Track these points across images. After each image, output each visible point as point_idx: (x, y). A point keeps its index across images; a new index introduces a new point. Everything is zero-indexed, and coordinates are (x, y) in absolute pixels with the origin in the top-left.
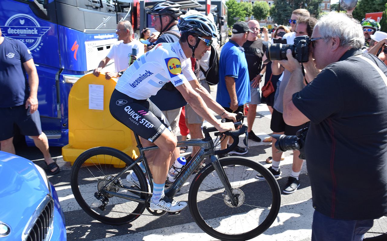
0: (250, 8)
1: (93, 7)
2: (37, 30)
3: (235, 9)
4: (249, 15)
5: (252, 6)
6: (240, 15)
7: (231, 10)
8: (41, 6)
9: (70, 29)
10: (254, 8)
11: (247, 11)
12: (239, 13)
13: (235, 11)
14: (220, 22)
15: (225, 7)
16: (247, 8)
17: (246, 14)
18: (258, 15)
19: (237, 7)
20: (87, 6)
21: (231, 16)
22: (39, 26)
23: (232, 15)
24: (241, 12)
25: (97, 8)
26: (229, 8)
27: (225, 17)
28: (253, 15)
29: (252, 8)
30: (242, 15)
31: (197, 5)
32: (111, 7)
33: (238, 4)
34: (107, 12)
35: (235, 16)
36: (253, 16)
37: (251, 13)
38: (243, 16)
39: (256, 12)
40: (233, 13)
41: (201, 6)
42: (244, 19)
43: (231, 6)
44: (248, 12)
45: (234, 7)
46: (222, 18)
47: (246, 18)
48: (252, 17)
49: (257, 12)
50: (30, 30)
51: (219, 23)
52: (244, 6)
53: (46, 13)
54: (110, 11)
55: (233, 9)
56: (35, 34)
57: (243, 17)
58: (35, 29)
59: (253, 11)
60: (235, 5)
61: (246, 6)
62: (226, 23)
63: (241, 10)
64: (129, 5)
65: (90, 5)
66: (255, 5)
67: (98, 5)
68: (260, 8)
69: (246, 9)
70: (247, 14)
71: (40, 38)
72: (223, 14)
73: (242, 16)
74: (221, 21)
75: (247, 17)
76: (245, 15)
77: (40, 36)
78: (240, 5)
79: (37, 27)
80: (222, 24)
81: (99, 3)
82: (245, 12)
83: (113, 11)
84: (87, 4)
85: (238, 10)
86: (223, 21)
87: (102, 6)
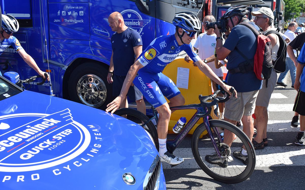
1: (182, 4)
2: (140, 22)
3: (291, 5)
6: (295, 11)
7: (287, 6)
8: (144, 4)
9: (164, 21)
12: (295, 9)
13: (291, 7)
14: (278, 17)
15: (283, 3)
16: (303, 4)
17: (301, 10)
19: (293, 3)
20: (178, 3)
22: (142, 19)
23: (288, 11)
24: (296, 8)
25: (185, 5)
26: (286, 5)
27: (283, 12)
30: (297, 11)
31: (261, 2)
32: (194, 4)
33: (294, 1)
34: (191, 8)
35: (290, 12)
40: (289, 9)
41: (264, 3)
42: (299, 14)
43: (288, 2)
45: (290, 4)
46: (281, 14)
47: (300, 13)
50: (135, 22)
52: (299, 3)
53: (148, 9)
54: (193, 7)
55: (289, 5)
56: (138, 25)
57: (299, 13)
58: (139, 21)
60: (291, 2)
61: (301, 2)
62: (283, 18)
63: (297, 6)
64: (202, 2)
65: (180, 2)
67: (186, 2)
69: (301, 5)
70: (302, 10)
71: (142, 29)
72: (281, 10)
73: (297, 12)
74: (280, 16)
75: (301, 12)
76: (300, 11)
77: (142, 27)
78: (296, 2)
79: (140, 20)
80: (281, 18)
81: (186, 1)
82: (300, 8)
83: (195, 8)
84: (178, 2)
85: (293, 6)
86: (281, 16)
87: (188, 4)
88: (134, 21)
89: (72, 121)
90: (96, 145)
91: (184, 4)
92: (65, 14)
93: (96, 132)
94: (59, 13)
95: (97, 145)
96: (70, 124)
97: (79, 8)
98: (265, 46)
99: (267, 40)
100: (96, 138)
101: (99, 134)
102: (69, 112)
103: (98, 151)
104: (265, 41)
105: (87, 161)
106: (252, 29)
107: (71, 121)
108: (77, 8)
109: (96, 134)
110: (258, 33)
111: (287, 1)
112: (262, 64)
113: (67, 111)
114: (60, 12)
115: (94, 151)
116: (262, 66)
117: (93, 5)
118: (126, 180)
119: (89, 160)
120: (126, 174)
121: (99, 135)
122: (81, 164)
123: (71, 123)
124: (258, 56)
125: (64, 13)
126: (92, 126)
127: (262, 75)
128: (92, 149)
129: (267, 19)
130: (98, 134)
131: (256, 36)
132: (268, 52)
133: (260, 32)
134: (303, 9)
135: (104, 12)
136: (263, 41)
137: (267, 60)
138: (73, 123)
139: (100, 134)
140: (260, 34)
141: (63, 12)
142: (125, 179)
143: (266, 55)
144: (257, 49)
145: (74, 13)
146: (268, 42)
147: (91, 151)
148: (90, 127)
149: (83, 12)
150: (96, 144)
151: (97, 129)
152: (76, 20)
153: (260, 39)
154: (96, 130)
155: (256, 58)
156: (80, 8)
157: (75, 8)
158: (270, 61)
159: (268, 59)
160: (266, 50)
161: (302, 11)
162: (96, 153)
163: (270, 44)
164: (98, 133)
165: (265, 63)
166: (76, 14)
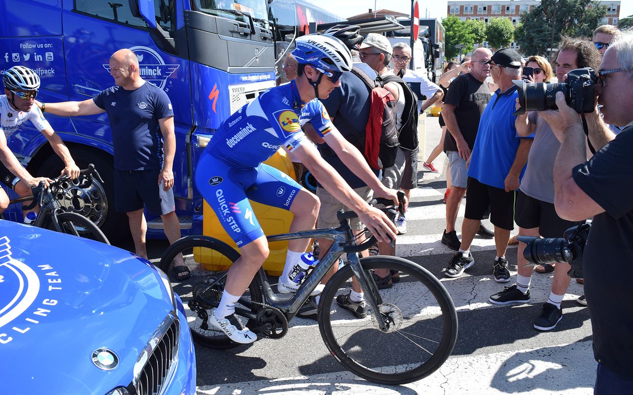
0: (482, 29)
1: (241, 33)
2: (160, 70)
3: (457, 31)
4: (480, 41)
5: (485, 25)
6: (466, 41)
7: (451, 33)
8: (166, 34)
9: (207, 66)
10: (488, 28)
11: (476, 34)
12: (464, 38)
13: (458, 34)
14: (434, 53)
15: (441, 28)
16: (478, 29)
17: (475, 40)
18: (494, 39)
19: (460, 28)
20: (232, 32)
21: (451, 44)
22: (163, 64)
23: (452, 41)
24: (467, 35)
25: (246, 35)
26: (448, 30)
27: (441, 44)
28: (487, 40)
29: (485, 29)
30: (468, 40)
31: (398, 26)
32: (267, 32)
33: (463, 24)
34: (261, 40)
35: (457, 43)
36: (487, 42)
37: (483, 38)
38: (471, 42)
39: (491, 36)
40: (455, 38)
41: (404, 28)
42: (471, 46)
43: (452, 26)
44: (478, 36)
45: (456, 29)
46: (437, 47)
47: (475, 45)
48: (485, 44)
49: (494, 35)
50: (151, 70)
51: (432, 54)
52: (472, 26)
53: (173, 44)
54: (265, 39)
55: (454, 31)
56: (158, 75)
57: (471, 44)
58: (158, 68)
59: (486, 33)
60: (457, 25)
61: (475, 26)
62: (443, 54)
63: (467, 32)
64: (293, 29)
65: (236, 30)
66: (489, 24)
67: (248, 30)
68: (498, 28)
69: (475, 31)
70: (477, 39)
71: (165, 81)
72: (439, 40)
73: (469, 42)
74: (435, 51)
75: (476, 43)
76: (473, 41)
77: (164, 78)
78: (466, 25)
79: (161, 65)
80: (437, 55)
81: (249, 28)
82: (474, 35)
83: (270, 39)
84: (232, 30)
85: (462, 32)
86: (438, 50)
87: (253, 32)
88: (150, 67)
89: (9, 260)
90: (47, 302)
91: (244, 33)
92: (18, 60)
93: (52, 278)
94: (7, 57)
95: (50, 300)
96: (3, 266)
97: (44, 46)
98: (385, 109)
99: (387, 97)
100: (50, 288)
101: (57, 280)
102: (6, 244)
103: (49, 311)
104: (384, 101)
105: (23, 332)
106: (362, 77)
107: (7, 259)
108: (41, 46)
109: (52, 280)
110: (372, 84)
111: (450, 25)
112: (379, 142)
113: (5, 241)
114: (7, 55)
115: (40, 312)
116: (378, 144)
117: (77, 41)
118: (98, 362)
119: (28, 329)
120: (100, 351)
121: (57, 282)
122: (10, 339)
123: (5, 264)
124: (372, 127)
125: (16, 57)
126: (47, 267)
127: (379, 160)
128: (39, 309)
129: (381, 56)
130: (55, 281)
131: (369, 89)
132: (389, 120)
133: (378, 83)
134: (478, 37)
135: (100, 54)
136: (380, 99)
137: (389, 134)
138: (9, 264)
139: (59, 281)
140: (377, 86)
141: (14, 55)
142: (96, 360)
143: (385, 125)
144: (370, 114)
145: (35, 56)
146: (390, 101)
147: (35, 313)
148: (42, 269)
149: (52, 54)
150: (48, 300)
151: (56, 272)
152: (39, 70)
153: (376, 95)
154: (53, 274)
155: (368, 130)
156: (47, 46)
157: (36, 46)
158: (392, 136)
159: (389, 132)
160: (385, 116)
161: (477, 41)
162: (45, 315)
163: (393, 105)
164: (56, 278)
165: (385, 140)
166: (39, 57)
